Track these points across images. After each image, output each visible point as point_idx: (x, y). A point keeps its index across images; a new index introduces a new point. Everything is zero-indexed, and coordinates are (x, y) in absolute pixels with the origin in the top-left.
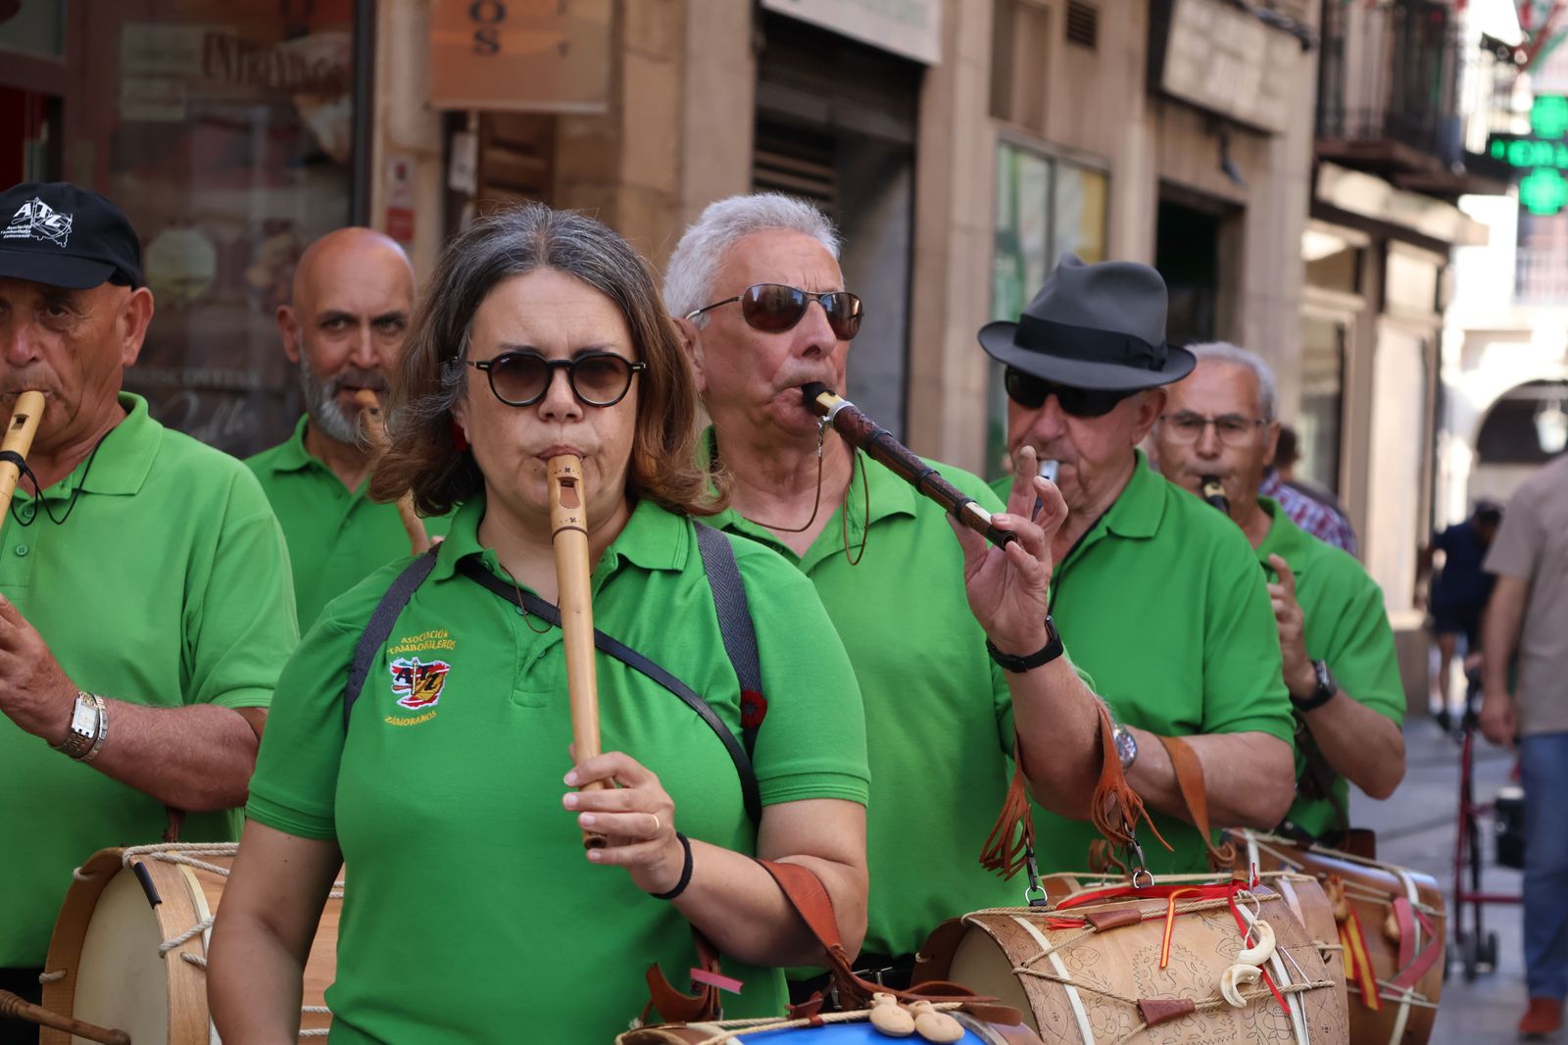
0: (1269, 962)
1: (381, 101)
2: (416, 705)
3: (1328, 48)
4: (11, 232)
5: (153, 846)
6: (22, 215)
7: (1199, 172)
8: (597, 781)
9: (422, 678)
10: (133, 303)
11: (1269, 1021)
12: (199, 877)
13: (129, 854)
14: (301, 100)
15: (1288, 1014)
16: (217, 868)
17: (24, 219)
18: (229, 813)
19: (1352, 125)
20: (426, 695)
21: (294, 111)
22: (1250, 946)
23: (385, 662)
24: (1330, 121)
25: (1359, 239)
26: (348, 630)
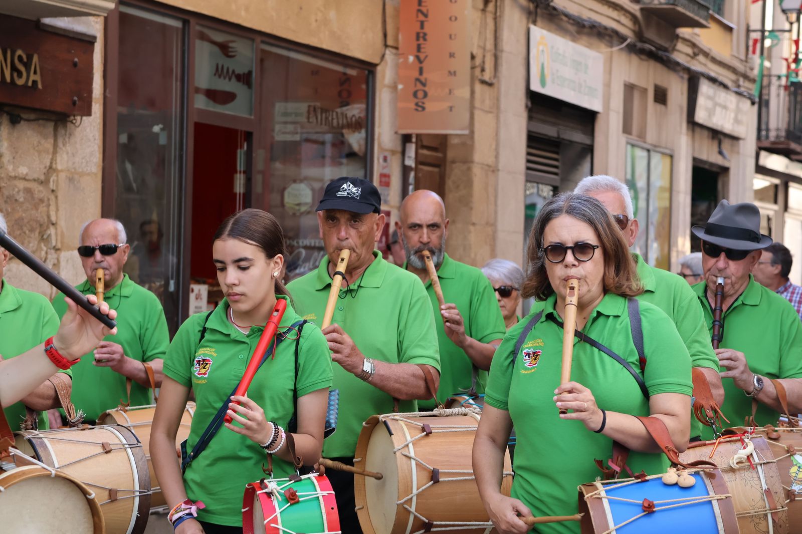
0: (751, 454)
1: (377, 130)
2: (531, 366)
3: (762, 104)
4: (340, 194)
5: (390, 414)
6: (343, 188)
7: (710, 155)
8: (565, 391)
9: (533, 356)
10: (379, 219)
11: (750, 474)
12: (406, 425)
13: (382, 417)
14: (345, 131)
15: (758, 472)
16: (412, 422)
17: (344, 189)
18: (414, 401)
19: (773, 135)
20: (534, 362)
21: (342, 135)
22: (744, 448)
23: (522, 350)
24: (764, 133)
25: (776, 181)
26: (512, 339)
